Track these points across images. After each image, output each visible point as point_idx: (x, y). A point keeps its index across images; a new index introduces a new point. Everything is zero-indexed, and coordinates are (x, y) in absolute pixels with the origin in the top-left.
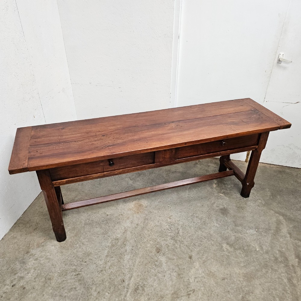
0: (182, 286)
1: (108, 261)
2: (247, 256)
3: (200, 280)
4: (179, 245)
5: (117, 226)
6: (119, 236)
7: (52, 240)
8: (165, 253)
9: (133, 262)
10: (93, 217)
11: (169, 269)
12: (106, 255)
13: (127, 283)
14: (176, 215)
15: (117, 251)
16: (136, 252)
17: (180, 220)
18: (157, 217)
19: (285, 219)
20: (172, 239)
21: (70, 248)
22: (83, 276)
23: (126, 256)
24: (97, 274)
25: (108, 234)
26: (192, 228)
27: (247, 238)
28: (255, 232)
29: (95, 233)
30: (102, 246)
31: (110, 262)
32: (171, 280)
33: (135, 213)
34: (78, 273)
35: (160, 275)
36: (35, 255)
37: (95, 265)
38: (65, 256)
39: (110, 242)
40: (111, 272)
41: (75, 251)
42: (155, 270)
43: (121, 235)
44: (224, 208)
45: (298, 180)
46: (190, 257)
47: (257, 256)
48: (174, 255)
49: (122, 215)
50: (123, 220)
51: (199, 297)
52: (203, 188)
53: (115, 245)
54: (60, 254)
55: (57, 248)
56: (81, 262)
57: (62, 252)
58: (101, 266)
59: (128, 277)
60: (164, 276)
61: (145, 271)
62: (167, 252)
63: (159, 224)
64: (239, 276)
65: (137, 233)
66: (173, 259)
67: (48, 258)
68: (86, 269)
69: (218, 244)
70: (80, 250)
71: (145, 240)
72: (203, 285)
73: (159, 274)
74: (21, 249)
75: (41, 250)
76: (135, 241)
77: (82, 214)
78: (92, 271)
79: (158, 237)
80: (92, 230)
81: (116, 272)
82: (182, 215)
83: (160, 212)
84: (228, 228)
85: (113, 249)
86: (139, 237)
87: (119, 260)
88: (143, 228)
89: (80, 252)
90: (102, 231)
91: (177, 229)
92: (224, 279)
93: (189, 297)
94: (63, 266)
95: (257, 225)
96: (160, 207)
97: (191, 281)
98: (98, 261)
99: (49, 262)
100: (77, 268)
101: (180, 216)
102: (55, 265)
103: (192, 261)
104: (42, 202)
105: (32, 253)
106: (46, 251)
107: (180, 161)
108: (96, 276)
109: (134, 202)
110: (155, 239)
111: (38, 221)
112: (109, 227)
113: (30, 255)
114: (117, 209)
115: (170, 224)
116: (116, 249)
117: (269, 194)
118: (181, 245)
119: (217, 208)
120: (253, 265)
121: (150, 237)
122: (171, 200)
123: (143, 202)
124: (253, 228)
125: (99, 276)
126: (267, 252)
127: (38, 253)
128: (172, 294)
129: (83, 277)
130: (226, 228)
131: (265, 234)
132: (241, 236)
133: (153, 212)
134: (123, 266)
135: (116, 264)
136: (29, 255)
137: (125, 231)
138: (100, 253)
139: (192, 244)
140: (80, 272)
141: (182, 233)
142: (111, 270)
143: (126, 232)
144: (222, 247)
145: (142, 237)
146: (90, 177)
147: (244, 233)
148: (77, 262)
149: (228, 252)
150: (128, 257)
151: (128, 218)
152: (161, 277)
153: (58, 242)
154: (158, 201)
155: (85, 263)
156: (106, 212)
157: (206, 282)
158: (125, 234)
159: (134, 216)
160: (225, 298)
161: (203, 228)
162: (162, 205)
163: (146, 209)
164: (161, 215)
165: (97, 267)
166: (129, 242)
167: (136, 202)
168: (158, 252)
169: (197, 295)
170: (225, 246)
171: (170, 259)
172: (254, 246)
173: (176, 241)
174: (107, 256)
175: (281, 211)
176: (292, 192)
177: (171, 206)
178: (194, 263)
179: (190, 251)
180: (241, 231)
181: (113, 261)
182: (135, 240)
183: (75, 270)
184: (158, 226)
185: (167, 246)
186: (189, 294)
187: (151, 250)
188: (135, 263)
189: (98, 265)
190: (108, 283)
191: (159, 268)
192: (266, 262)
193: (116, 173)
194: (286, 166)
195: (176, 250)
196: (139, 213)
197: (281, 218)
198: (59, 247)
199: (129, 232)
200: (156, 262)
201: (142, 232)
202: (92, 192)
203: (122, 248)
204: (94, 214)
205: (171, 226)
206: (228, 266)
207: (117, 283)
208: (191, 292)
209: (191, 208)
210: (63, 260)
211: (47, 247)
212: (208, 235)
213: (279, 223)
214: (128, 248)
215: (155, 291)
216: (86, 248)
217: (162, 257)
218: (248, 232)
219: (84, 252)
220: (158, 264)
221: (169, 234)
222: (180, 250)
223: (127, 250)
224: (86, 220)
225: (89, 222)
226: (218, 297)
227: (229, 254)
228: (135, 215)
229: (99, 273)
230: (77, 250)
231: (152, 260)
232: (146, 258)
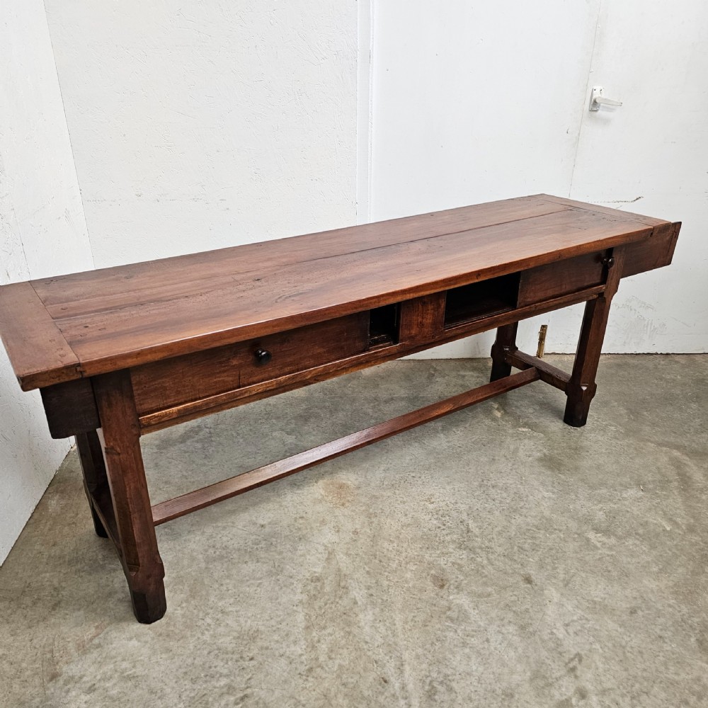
0: (544, 653)
1: (316, 639)
2: (653, 547)
3: (579, 628)
4: (484, 558)
5: (302, 548)
6: (318, 570)
7: (124, 624)
8: (460, 584)
9: (388, 625)
10: (225, 539)
11: (491, 622)
12: (303, 625)
13: (397, 685)
14: (441, 492)
15: (331, 608)
16: (385, 598)
17: (459, 501)
18: (397, 505)
19: (687, 455)
20: (460, 548)
21: (189, 633)
22: (260, 699)
23: (361, 616)
24: (301, 681)
25: (284, 571)
26: (497, 513)
27: (630, 508)
28: (642, 493)
29: (247, 578)
30: (280, 605)
31: (322, 641)
32: (510, 645)
33: (337, 507)
34: (242, 695)
35: (473, 641)
36: (81, 678)
37: (283, 661)
38: (181, 658)
39: (299, 590)
40: (340, 666)
41: (207, 637)
42: (456, 631)
43: (324, 567)
44: (545, 455)
45: (663, 376)
46: (528, 580)
47: (675, 543)
48: (485, 584)
49: (302, 518)
50: (312, 528)
51: (601, 670)
52: (474, 422)
53: (319, 596)
54: (164, 656)
55: (146, 642)
56: (237, 661)
57: (168, 650)
58: (303, 658)
59: (393, 670)
60: (488, 640)
61: (430, 642)
62: (465, 582)
63: (410, 521)
64: (663, 595)
65: (366, 553)
66: (489, 595)
67: (128, 675)
68: (261, 676)
69: (576, 536)
70: (221, 630)
71: (394, 566)
72: (593, 636)
73: (473, 639)
74: (28, 673)
75: (99, 659)
76: (368, 573)
77: (188, 537)
78: (283, 679)
79: (424, 550)
80: (234, 572)
81: (352, 664)
82: (456, 489)
83: (397, 491)
84: (576, 496)
85: (316, 607)
86: (373, 561)
87: (347, 629)
88: (374, 539)
89: (223, 635)
90: (265, 568)
91: (461, 522)
92: (633, 612)
93: (576, 677)
94: (187, 687)
95: (636, 478)
96: (394, 482)
97: (561, 636)
98: (288, 646)
99: (136, 687)
100: (232, 681)
101: (452, 491)
102: (159, 691)
103: (536, 588)
104: (50, 530)
105: (71, 674)
106: (115, 657)
107: (455, 332)
108: (300, 689)
109: (321, 483)
110: (418, 556)
111: (55, 582)
112: (281, 553)
113: (66, 683)
114: (281, 506)
115: (437, 514)
116: (326, 604)
117: (623, 411)
118: (491, 556)
119: (530, 459)
120: (678, 563)
121: (404, 554)
122: (413, 461)
123: (344, 477)
124: (630, 484)
125: (308, 686)
126: (691, 529)
127: (92, 669)
128: (531, 680)
129: (261, 701)
130: (574, 497)
131: (664, 493)
132: (616, 506)
133: (382, 496)
134: (366, 642)
135: (343, 642)
136: (61, 682)
137: (330, 553)
138: (284, 623)
139: (516, 548)
140: (249, 691)
141: (477, 530)
142: (337, 662)
143: (333, 556)
144: (588, 540)
145: (382, 560)
146: (242, 394)
147: (619, 500)
148: (227, 663)
149: (608, 548)
150: (370, 617)
151: (323, 522)
152: (481, 646)
153: (143, 626)
154: (383, 468)
155: (252, 662)
156: (254, 519)
157: (596, 630)
158: (334, 562)
159: (337, 514)
160: (661, 654)
161: (521, 508)
162: (397, 476)
163: (360, 491)
164: (405, 499)
165: (291, 663)
166: (352, 579)
167: (325, 481)
168: (442, 586)
169: (593, 665)
170: (591, 535)
171: (480, 596)
172: (655, 522)
173: (472, 550)
174: (307, 628)
175: (666, 439)
176: (666, 399)
177: (419, 475)
178: (546, 592)
179: (519, 566)
180: (610, 496)
181: (330, 638)
182: (367, 569)
183: (230, 689)
184: (409, 524)
185: (456, 566)
186: (573, 669)
187: (422, 585)
188: (395, 627)
189: (293, 657)
190: (344, 699)
191: (464, 624)
192: (702, 550)
193: (309, 377)
194: (626, 354)
195: (484, 571)
196: (347, 504)
197: (676, 453)
198: (153, 639)
199: (342, 555)
200: (448, 613)
201: (375, 548)
202: (192, 480)
203: (341, 597)
204: (222, 532)
205: (444, 519)
206: (626, 579)
207: (370, 692)
208: (575, 663)
209: (470, 470)
210: (180, 670)
211: (114, 645)
212: (540, 520)
213: (678, 465)
214: (358, 594)
215: (484, 686)
216: (237, 621)
217: (458, 596)
218: (625, 495)
219: (235, 634)
220: (456, 616)
221: (448, 538)
222: (494, 569)
223: (357, 599)
224: (206, 551)
225: (218, 553)
226: (645, 656)
227: (614, 553)
228: (337, 512)
229: (304, 677)
230: (212, 632)
231: (435, 610)
232: (418, 609)
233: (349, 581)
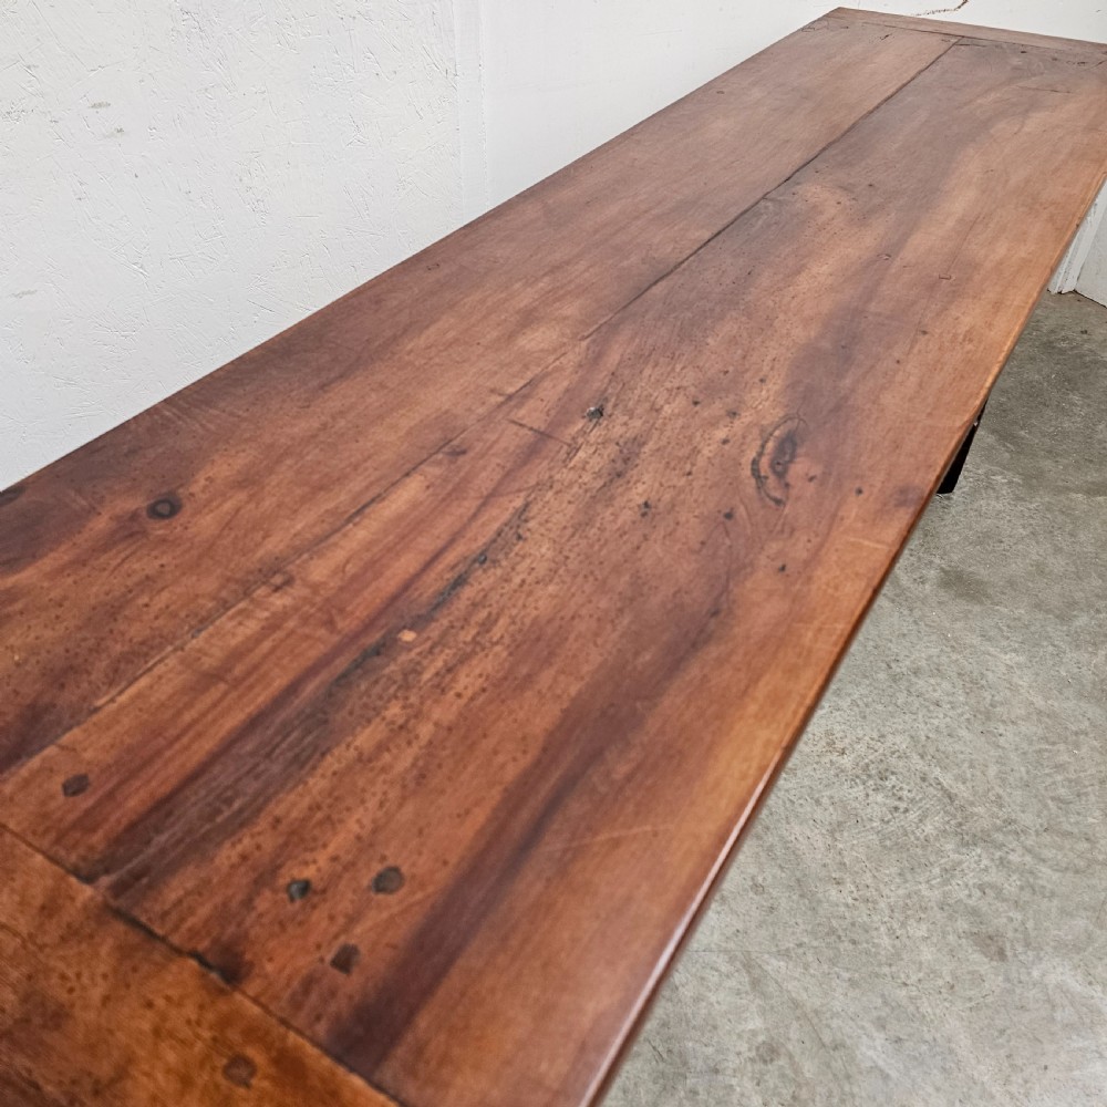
4: (1020, 850)
6: (755, 1023)
8: (1026, 934)
16: (928, 1036)
17: (885, 730)
20: (964, 844)
26: (963, 733)
43: (762, 1011)
48: (1065, 913)
53: (804, 1094)
62: (1031, 923)
63: (835, 815)
66: (1089, 937)
71: (885, 941)
79: (908, 876)
86: (842, 947)
88: (802, 888)
91: (923, 779)
110: (909, 896)
115: (869, 776)
118: (1027, 841)
130: (1051, 650)
137: (747, 967)
139: (1050, 803)
141: (961, 786)
143: (758, 971)
145: (856, 937)
158: (771, 987)
161: (992, 706)
166: (834, 1015)
168: (1002, 955)
171: (1077, 947)
175: (1089, 479)
179: (1086, 844)
180: (1100, 626)
182: (846, 975)
184: (839, 823)
185: (991, 893)
187: (966, 968)
191: (1100, 1030)
195: (1041, 882)
199: (773, 961)
200: (1058, 1016)
201: (821, 912)
203: (848, 1077)
205: (888, 784)
212: (1040, 721)
214: (873, 1050)
217: (1044, 966)
220: (1075, 1017)
221: (929, 829)
222: (1053, 869)
223: (881, 1064)
231: (1031, 1021)
232: (1002, 1032)
233: (835, 1023)
